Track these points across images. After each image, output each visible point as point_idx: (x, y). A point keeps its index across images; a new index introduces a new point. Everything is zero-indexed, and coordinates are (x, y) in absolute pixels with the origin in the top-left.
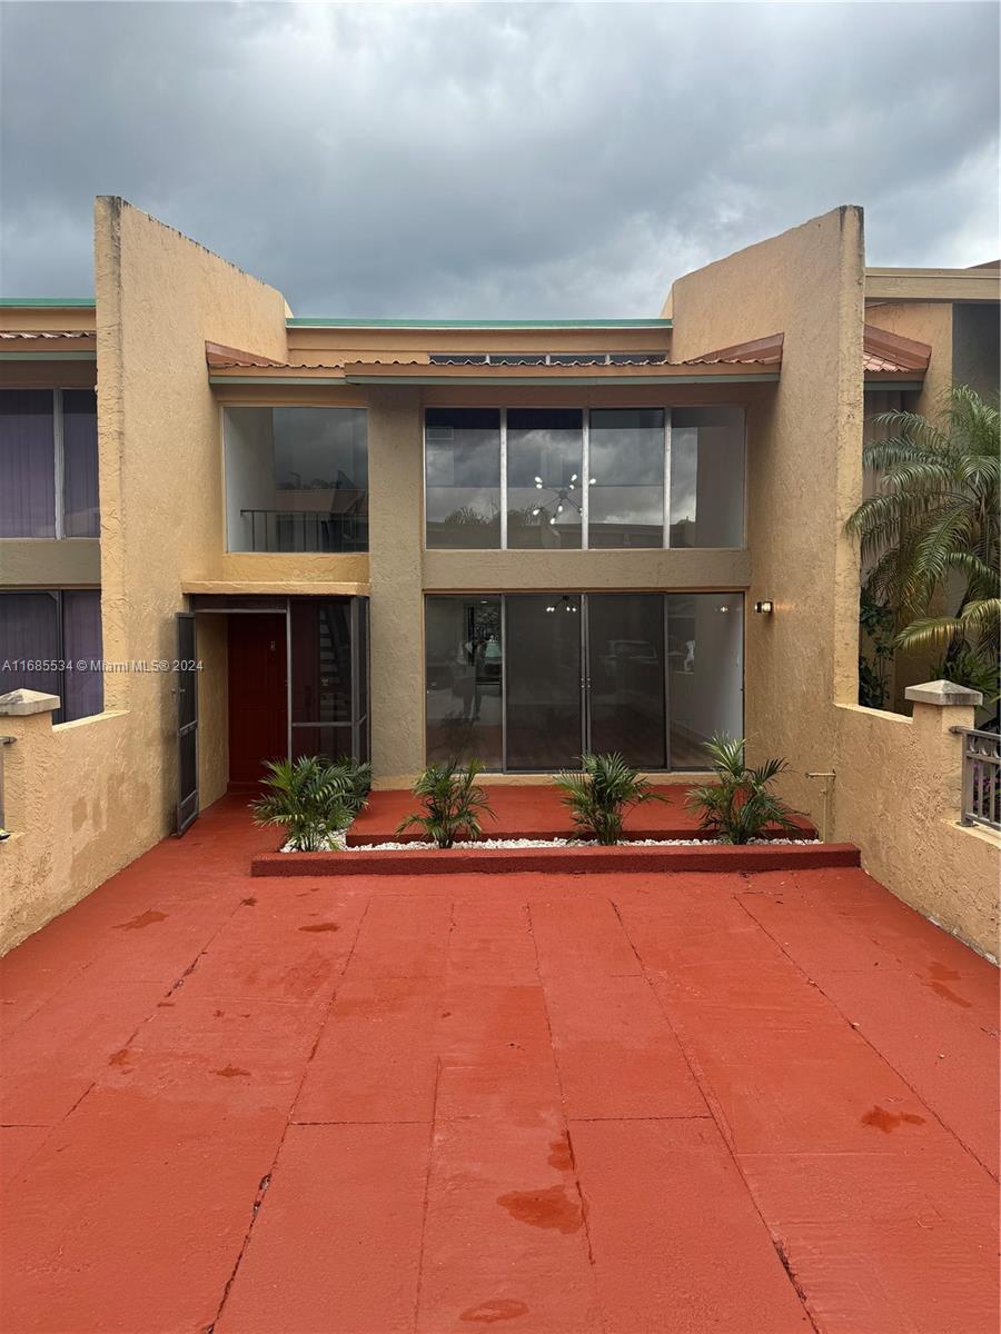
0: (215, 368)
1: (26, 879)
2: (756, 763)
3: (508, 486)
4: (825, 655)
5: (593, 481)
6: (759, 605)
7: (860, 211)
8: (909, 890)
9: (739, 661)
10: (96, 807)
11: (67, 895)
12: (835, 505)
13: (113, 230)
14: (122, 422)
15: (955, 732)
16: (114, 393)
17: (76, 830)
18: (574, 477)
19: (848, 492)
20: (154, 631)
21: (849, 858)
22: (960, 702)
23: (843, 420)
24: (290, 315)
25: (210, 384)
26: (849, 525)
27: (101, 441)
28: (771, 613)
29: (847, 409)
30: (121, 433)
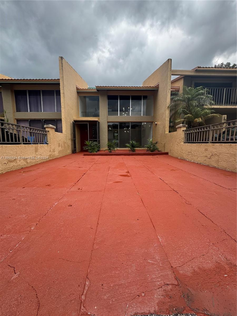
0: (78, 89)
1: (52, 151)
2: (154, 142)
3: (120, 111)
4: (164, 127)
5: (132, 109)
6: (155, 123)
7: (171, 59)
8: (175, 155)
9: (152, 133)
10: (62, 145)
11: (58, 156)
12: (166, 105)
13: (61, 62)
14: (64, 91)
15: (183, 131)
16: (63, 87)
17: (59, 147)
18: (129, 108)
19: (168, 102)
20: (69, 124)
21: (167, 154)
22: (184, 126)
23: (168, 92)
24: (88, 87)
25: (77, 92)
26: (168, 107)
27: (61, 94)
28: (156, 124)
29: (168, 90)
30: (64, 93)
